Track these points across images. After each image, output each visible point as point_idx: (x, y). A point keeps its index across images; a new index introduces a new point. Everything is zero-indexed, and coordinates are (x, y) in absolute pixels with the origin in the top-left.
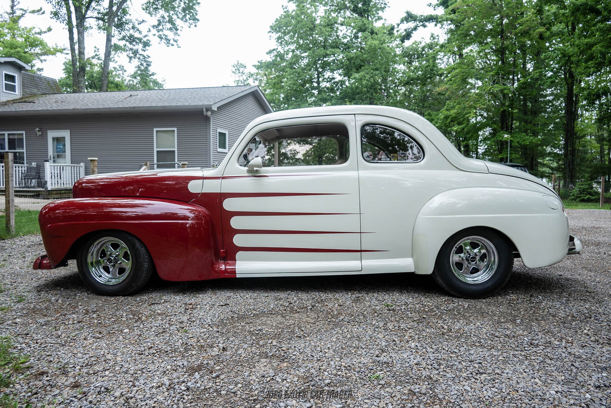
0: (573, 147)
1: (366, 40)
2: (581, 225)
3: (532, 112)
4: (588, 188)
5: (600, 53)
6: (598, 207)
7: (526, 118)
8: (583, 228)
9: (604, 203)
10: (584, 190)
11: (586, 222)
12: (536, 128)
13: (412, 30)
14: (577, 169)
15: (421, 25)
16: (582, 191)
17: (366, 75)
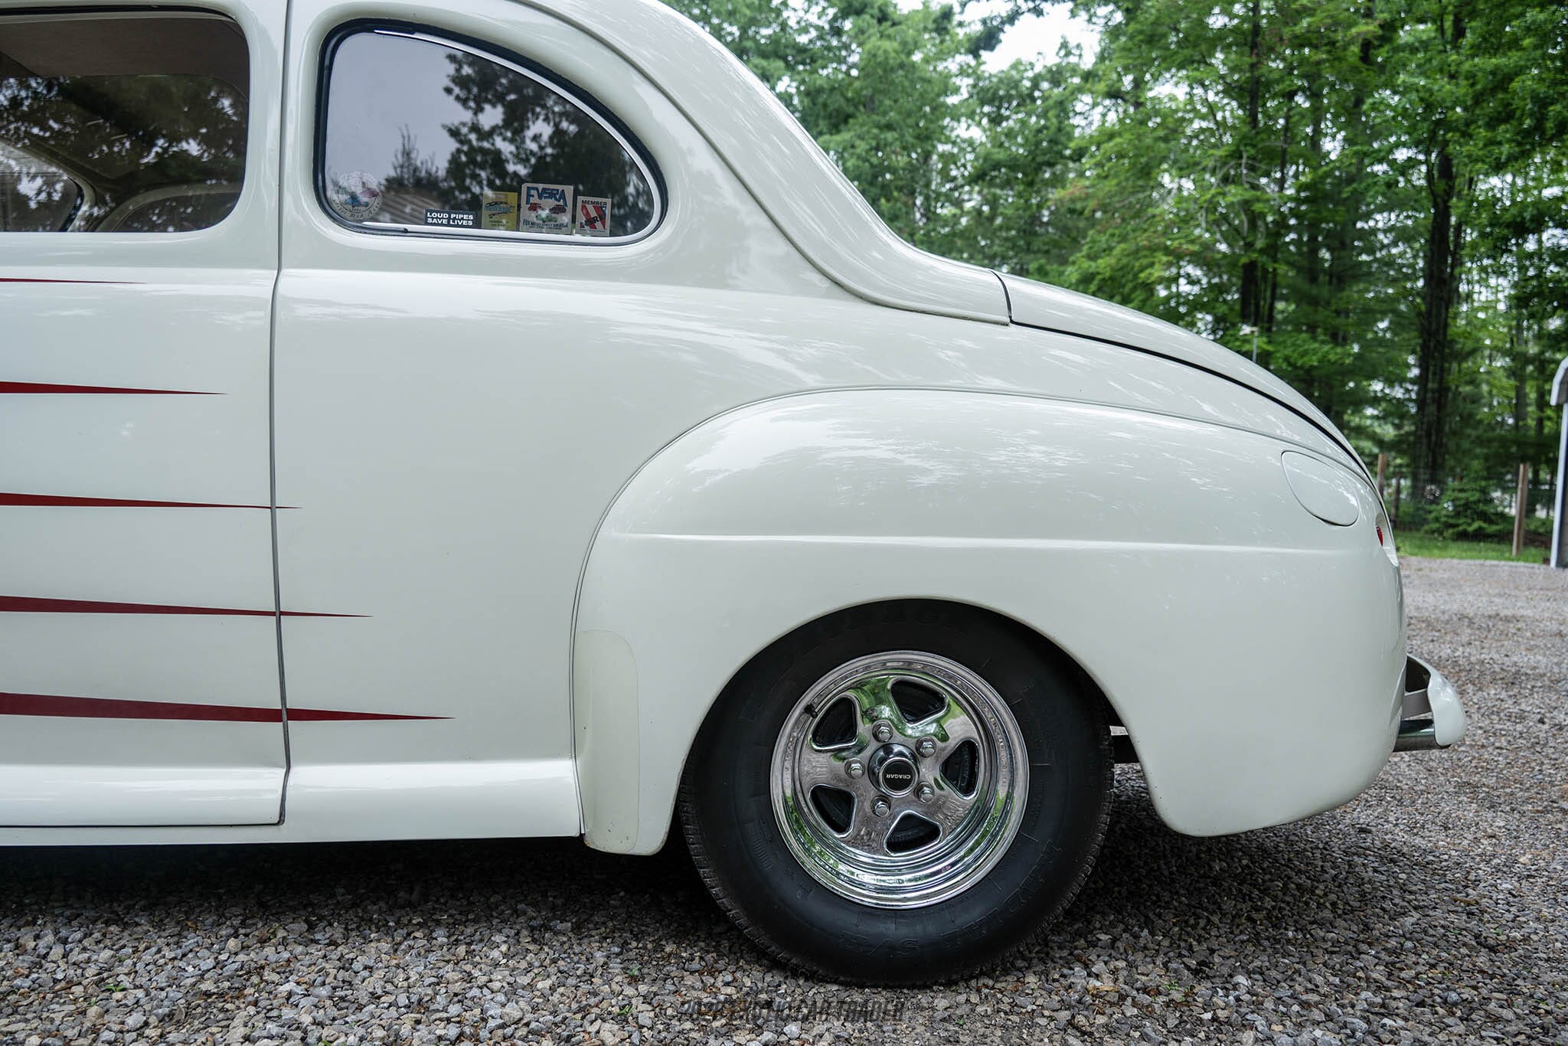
0: (1441, 381)
1: (862, 38)
2: (1455, 607)
3: (1331, 277)
4: (1479, 501)
5: (1532, 98)
6: (1507, 555)
7: (1314, 292)
8: (1462, 617)
9: (1525, 544)
10: (1467, 505)
11: (1470, 598)
12: (1341, 321)
13: (1003, 23)
14: (1452, 445)
15: (1029, 10)
16: (1464, 509)
17: (858, 142)
